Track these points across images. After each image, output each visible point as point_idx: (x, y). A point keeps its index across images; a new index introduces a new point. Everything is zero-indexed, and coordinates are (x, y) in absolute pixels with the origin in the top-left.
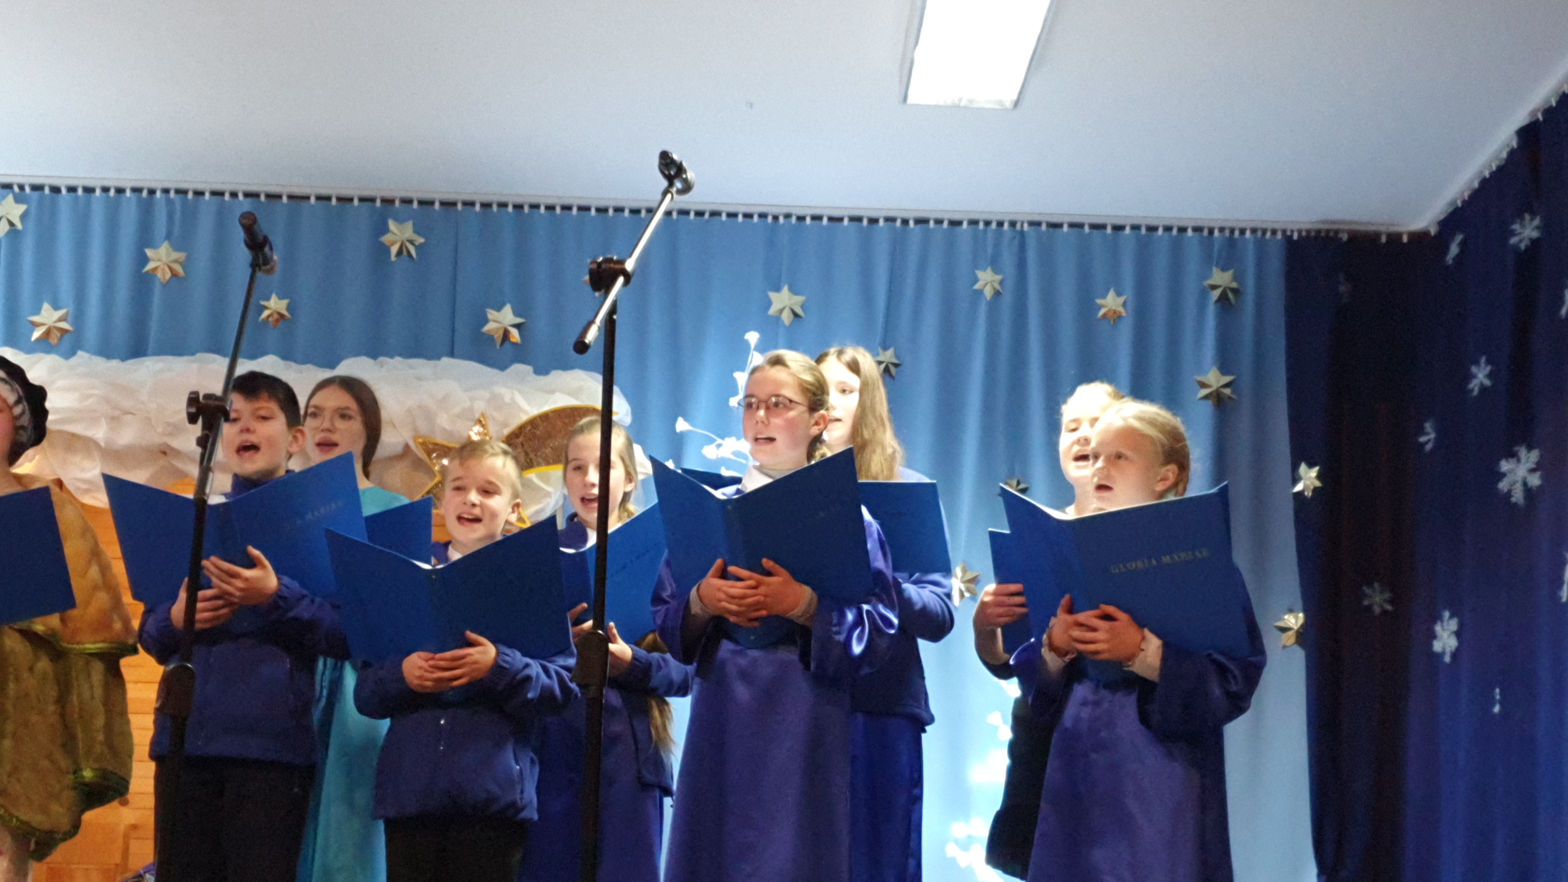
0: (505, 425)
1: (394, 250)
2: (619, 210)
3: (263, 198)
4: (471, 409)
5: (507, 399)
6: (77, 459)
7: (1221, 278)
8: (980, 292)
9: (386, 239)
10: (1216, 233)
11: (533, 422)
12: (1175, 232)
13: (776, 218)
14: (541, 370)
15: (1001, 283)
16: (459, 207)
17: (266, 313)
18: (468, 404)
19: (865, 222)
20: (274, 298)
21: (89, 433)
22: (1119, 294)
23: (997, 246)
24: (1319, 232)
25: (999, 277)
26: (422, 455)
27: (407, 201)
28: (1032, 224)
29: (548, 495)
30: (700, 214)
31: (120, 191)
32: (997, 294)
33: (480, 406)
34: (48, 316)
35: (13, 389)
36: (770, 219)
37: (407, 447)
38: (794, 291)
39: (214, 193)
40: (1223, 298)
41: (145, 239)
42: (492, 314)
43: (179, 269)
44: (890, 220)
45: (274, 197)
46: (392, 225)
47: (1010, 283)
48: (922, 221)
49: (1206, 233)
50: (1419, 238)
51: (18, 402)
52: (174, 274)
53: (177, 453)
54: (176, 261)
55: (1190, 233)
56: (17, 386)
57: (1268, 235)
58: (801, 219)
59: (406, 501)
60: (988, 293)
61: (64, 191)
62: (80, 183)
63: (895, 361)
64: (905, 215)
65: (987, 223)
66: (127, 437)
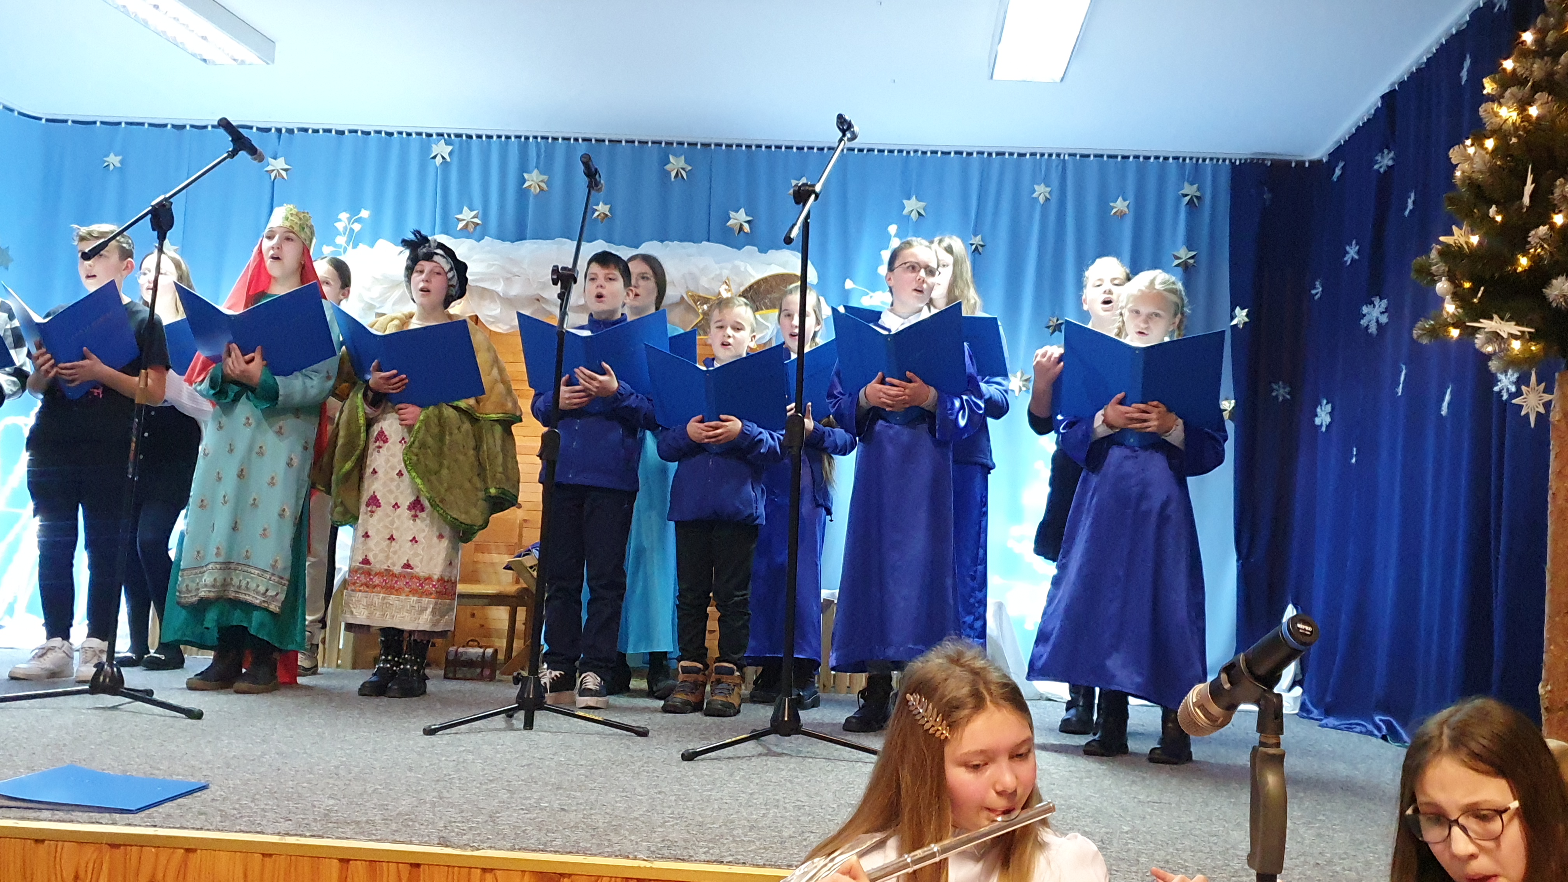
0: (741, 285)
1: (673, 174)
2: (811, 148)
3: (593, 141)
4: (720, 275)
5: (742, 269)
6: (486, 303)
7: (1190, 190)
8: (1037, 199)
9: (668, 167)
10: (1188, 160)
11: (758, 283)
12: (1161, 159)
13: (908, 153)
14: (763, 250)
15: (1050, 193)
16: (713, 146)
17: (597, 214)
18: (718, 272)
19: (965, 154)
20: (601, 204)
21: (493, 288)
22: (1125, 200)
23: (1048, 170)
24: (1252, 159)
25: (1049, 189)
26: (691, 302)
27: (681, 144)
28: (1070, 155)
29: (767, 328)
30: (861, 150)
31: (508, 137)
32: (1047, 199)
33: (726, 273)
34: (467, 215)
35: (448, 262)
36: (905, 153)
37: (682, 298)
38: (919, 199)
39: (564, 139)
40: (1190, 202)
41: (524, 168)
42: (732, 214)
43: (543, 185)
44: (980, 153)
45: (600, 141)
46: (671, 158)
47: (1056, 194)
48: (1000, 154)
49: (1181, 160)
50: (1316, 164)
51: (451, 269)
52: (542, 189)
53: (546, 301)
54: (542, 181)
55: (1171, 160)
56: (450, 260)
57: (1220, 162)
58: (924, 153)
59: (682, 331)
60: (1041, 200)
61: (474, 137)
62: (483, 133)
63: (981, 243)
64: (990, 150)
65: (1042, 155)
66: (515, 290)
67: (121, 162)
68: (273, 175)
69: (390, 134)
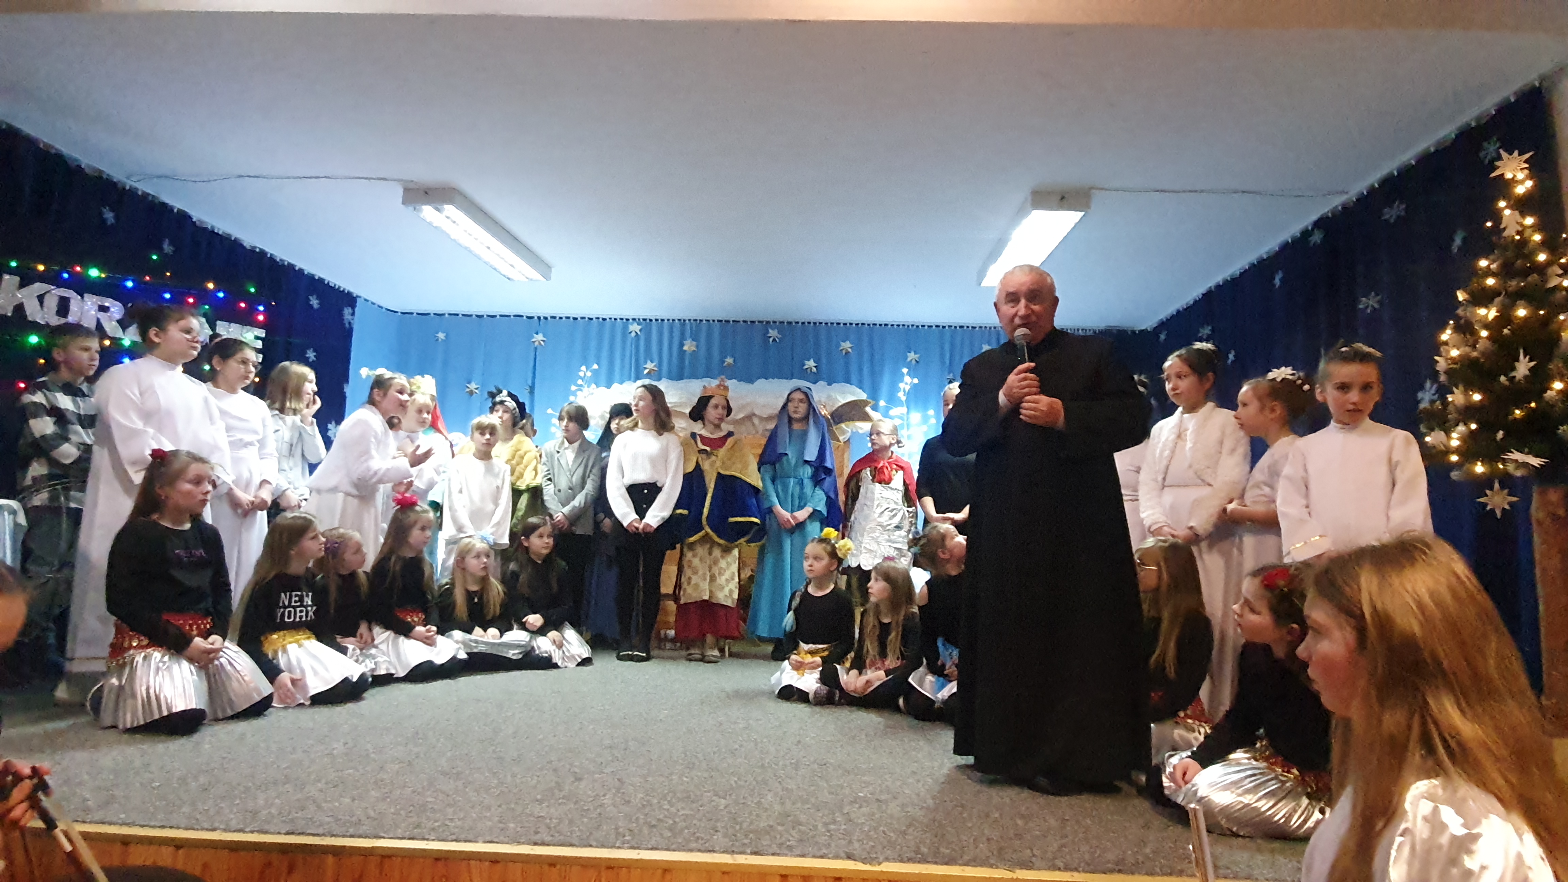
1: (771, 340)
3: (724, 322)
9: (768, 336)
13: (908, 326)
16: (794, 324)
17: (725, 363)
19: (941, 328)
20: (728, 357)
23: (989, 336)
27: (775, 322)
31: (673, 320)
34: (650, 366)
36: (906, 327)
38: (915, 353)
39: (707, 320)
41: (683, 338)
42: (807, 362)
43: (694, 348)
44: (950, 326)
45: (728, 321)
46: (770, 331)
48: (961, 327)
52: (693, 351)
54: (693, 346)
58: (918, 326)
61: (654, 321)
62: (660, 318)
64: (955, 326)
65: (986, 328)
67: (446, 337)
68: (536, 343)
69: (604, 319)
